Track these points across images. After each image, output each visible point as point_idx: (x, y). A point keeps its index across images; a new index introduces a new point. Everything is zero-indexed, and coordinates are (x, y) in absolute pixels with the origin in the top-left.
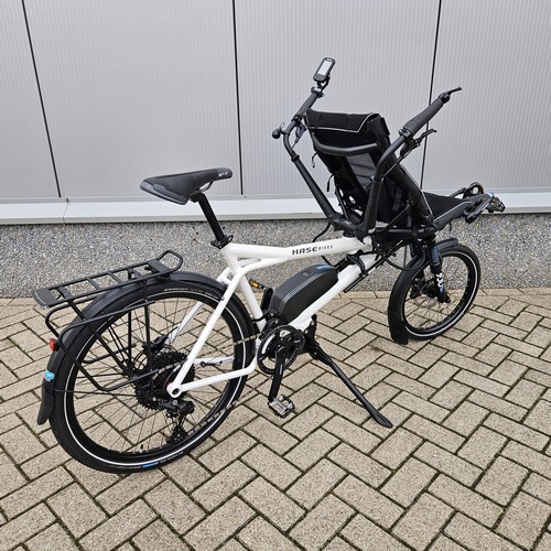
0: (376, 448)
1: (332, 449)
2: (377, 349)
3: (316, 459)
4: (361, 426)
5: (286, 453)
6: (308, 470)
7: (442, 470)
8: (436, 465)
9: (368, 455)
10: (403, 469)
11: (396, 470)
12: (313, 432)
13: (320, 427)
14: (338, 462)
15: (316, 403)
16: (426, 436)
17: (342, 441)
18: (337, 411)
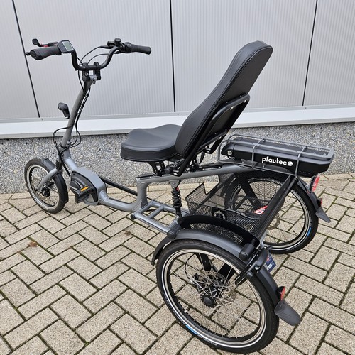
0: (83, 322)
1: (48, 326)
2: (129, 233)
3: (30, 337)
4: (81, 303)
5: (8, 333)
6: (18, 348)
7: (125, 340)
8: (122, 336)
9: (74, 330)
10: (94, 342)
11: (89, 343)
12: (40, 311)
13: (49, 306)
14: (46, 339)
15: (58, 284)
16: (127, 309)
17: (60, 318)
18: (70, 291)
